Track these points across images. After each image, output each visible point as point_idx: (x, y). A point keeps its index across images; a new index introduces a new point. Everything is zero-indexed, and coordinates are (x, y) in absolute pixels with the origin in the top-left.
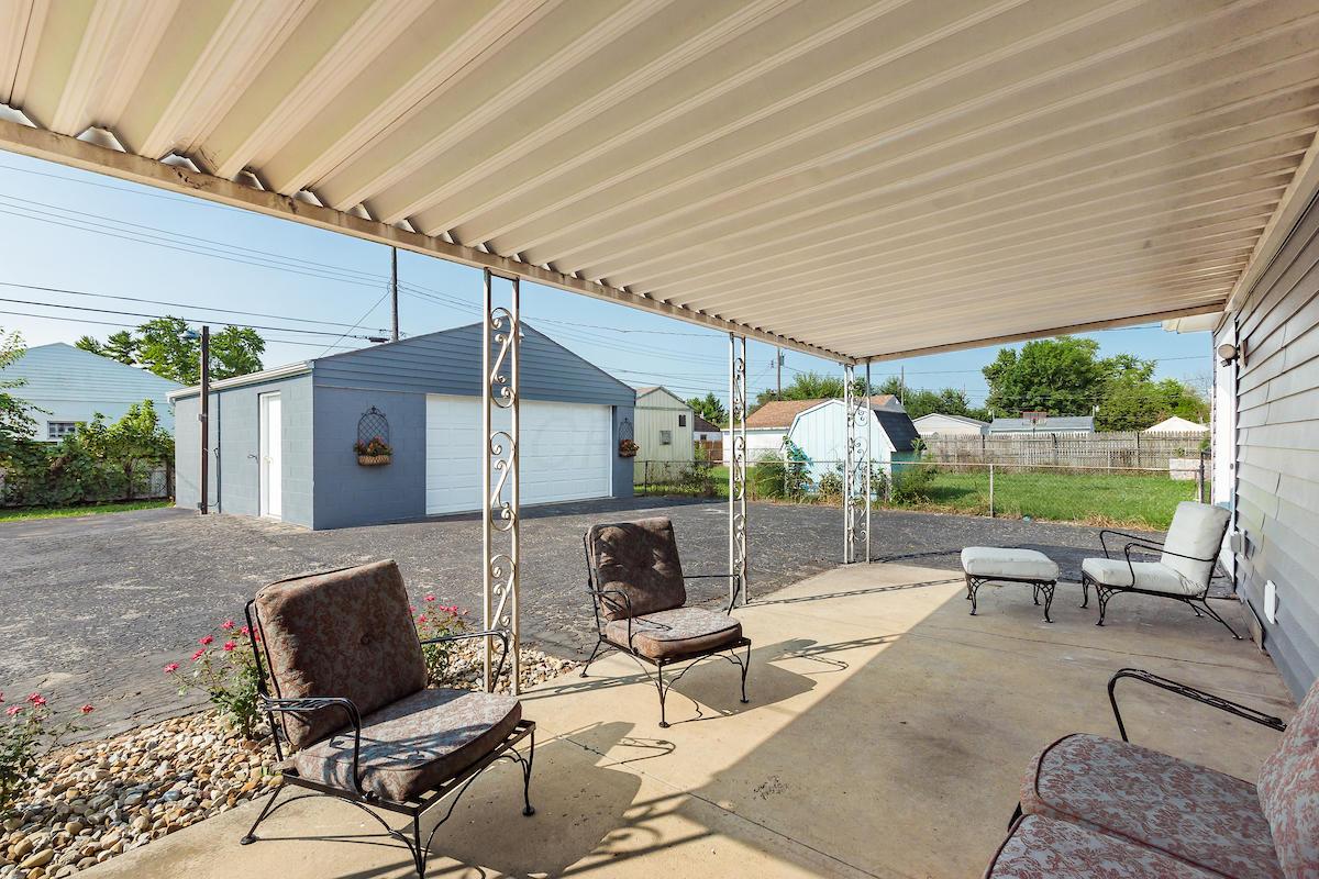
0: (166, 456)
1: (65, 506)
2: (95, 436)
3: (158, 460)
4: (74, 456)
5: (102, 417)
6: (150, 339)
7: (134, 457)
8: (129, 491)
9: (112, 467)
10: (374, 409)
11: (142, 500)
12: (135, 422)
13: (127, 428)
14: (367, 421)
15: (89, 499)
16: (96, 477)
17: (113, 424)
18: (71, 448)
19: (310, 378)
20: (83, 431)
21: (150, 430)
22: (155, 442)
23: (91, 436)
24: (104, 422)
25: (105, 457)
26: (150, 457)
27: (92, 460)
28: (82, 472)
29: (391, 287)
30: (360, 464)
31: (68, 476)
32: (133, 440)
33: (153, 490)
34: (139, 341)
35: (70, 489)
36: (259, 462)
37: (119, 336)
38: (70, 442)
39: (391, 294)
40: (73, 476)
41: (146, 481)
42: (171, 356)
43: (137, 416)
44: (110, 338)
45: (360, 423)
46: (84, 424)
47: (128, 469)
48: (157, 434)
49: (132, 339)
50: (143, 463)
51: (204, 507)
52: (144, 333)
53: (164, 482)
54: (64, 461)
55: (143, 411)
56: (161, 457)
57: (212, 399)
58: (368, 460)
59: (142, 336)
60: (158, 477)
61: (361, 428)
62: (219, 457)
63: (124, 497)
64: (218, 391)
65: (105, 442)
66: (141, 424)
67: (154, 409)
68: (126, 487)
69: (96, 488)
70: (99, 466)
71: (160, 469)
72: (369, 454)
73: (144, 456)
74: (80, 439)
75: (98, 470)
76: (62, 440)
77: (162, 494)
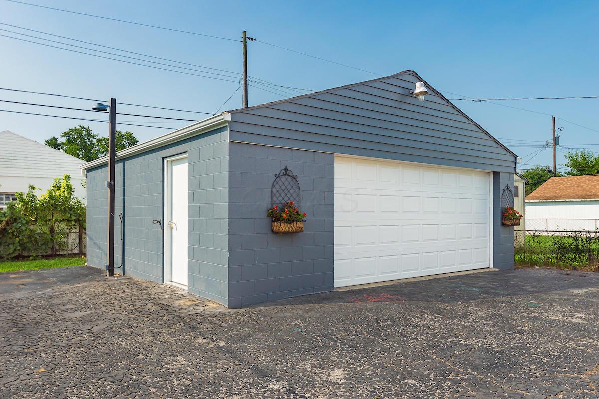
0: (79, 220)
1: (8, 259)
2: (29, 203)
3: (73, 223)
4: (14, 220)
5: (34, 188)
6: (69, 141)
7: (56, 221)
8: (53, 248)
9: (40, 229)
10: (286, 169)
11: (62, 256)
12: (58, 193)
13: (51, 197)
14: (280, 183)
15: (25, 254)
16: (30, 237)
17: (42, 194)
18: (12, 213)
19: (227, 133)
20: (22, 200)
21: (68, 199)
22: (71, 208)
23: (27, 203)
24: (36, 192)
25: (36, 221)
26: (69, 221)
27: (27, 223)
28: (20, 233)
29: (243, 82)
30: (273, 232)
31: (11, 236)
32: (56, 207)
33: (70, 247)
34: (63, 143)
35: (11, 246)
36: (163, 228)
37: (51, 140)
38: (12, 208)
39: (242, 88)
40: (13, 235)
41: (65, 240)
42: (81, 153)
43: (59, 188)
44: (46, 141)
45: (273, 186)
46: (22, 194)
47: (52, 231)
48: (72, 202)
49: (59, 142)
50: (63, 226)
51: (111, 269)
52: (66, 138)
53: (78, 241)
54: (8, 224)
55: (64, 184)
56: (75, 221)
57: (119, 167)
58: (283, 227)
59: (64, 140)
60: (73, 237)
61: (274, 190)
62: (123, 223)
63: (50, 253)
64: (123, 159)
65: (36, 209)
66: (62, 193)
67: (71, 182)
68: (51, 246)
69: (30, 245)
70: (32, 227)
71: (75, 231)
72: (283, 221)
73: (63, 220)
74: (19, 205)
75: (31, 231)
76: (6, 207)
77: (77, 251)
